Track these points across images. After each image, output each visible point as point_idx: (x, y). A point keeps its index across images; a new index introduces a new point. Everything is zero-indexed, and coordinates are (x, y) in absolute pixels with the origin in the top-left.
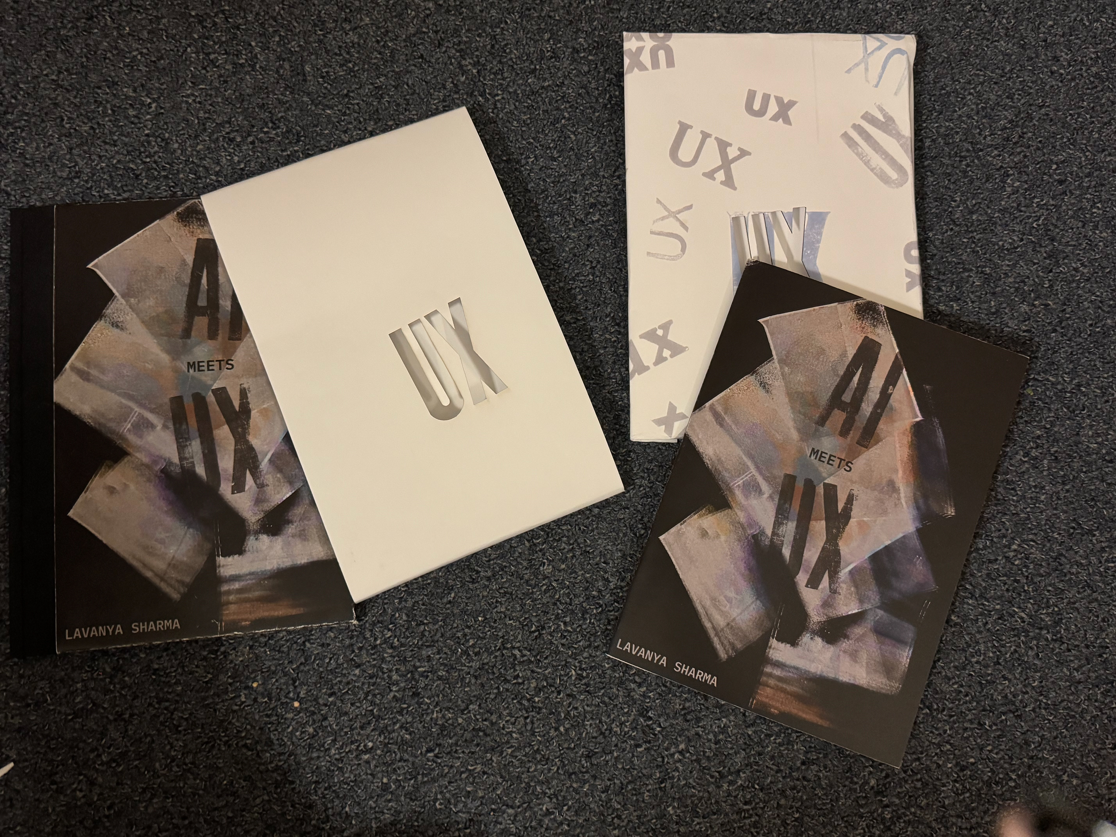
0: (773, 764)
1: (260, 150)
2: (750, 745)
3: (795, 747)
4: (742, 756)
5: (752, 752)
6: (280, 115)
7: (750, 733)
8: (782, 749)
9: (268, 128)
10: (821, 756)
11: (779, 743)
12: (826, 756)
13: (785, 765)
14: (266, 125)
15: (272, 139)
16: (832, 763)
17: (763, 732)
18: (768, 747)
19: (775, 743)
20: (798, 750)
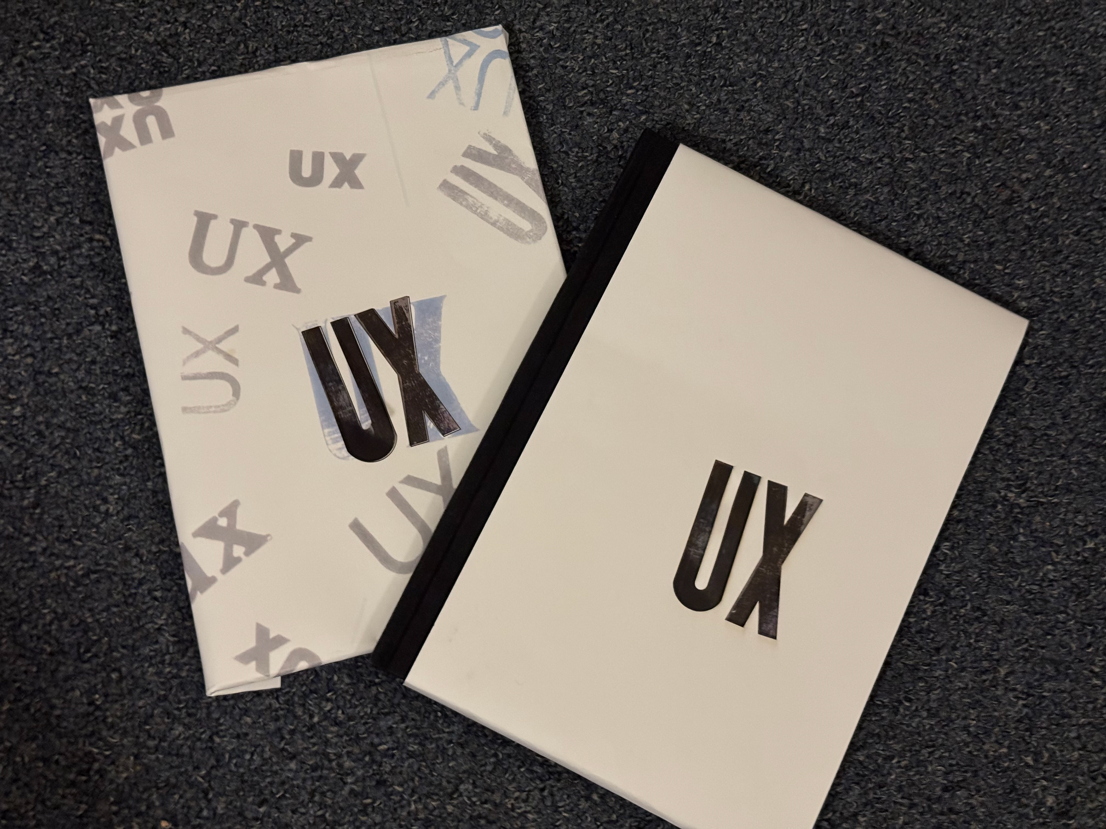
0: (903, 798)
1: (33, 72)
2: (864, 776)
3: (930, 769)
4: (857, 792)
5: (870, 785)
6: (53, 20)
7: (861, 758)
8: (912, 773)
9: (38, 40)
10: (968, 775)
11: (906, 767)
12: (975, 774)
13: (919, 795)
14: (35, 35)
15: (47, 56)
16: (986, 783)
17: (879, 755)
18: (891, 775)
19: (900, 767)
20: (934, 773)
